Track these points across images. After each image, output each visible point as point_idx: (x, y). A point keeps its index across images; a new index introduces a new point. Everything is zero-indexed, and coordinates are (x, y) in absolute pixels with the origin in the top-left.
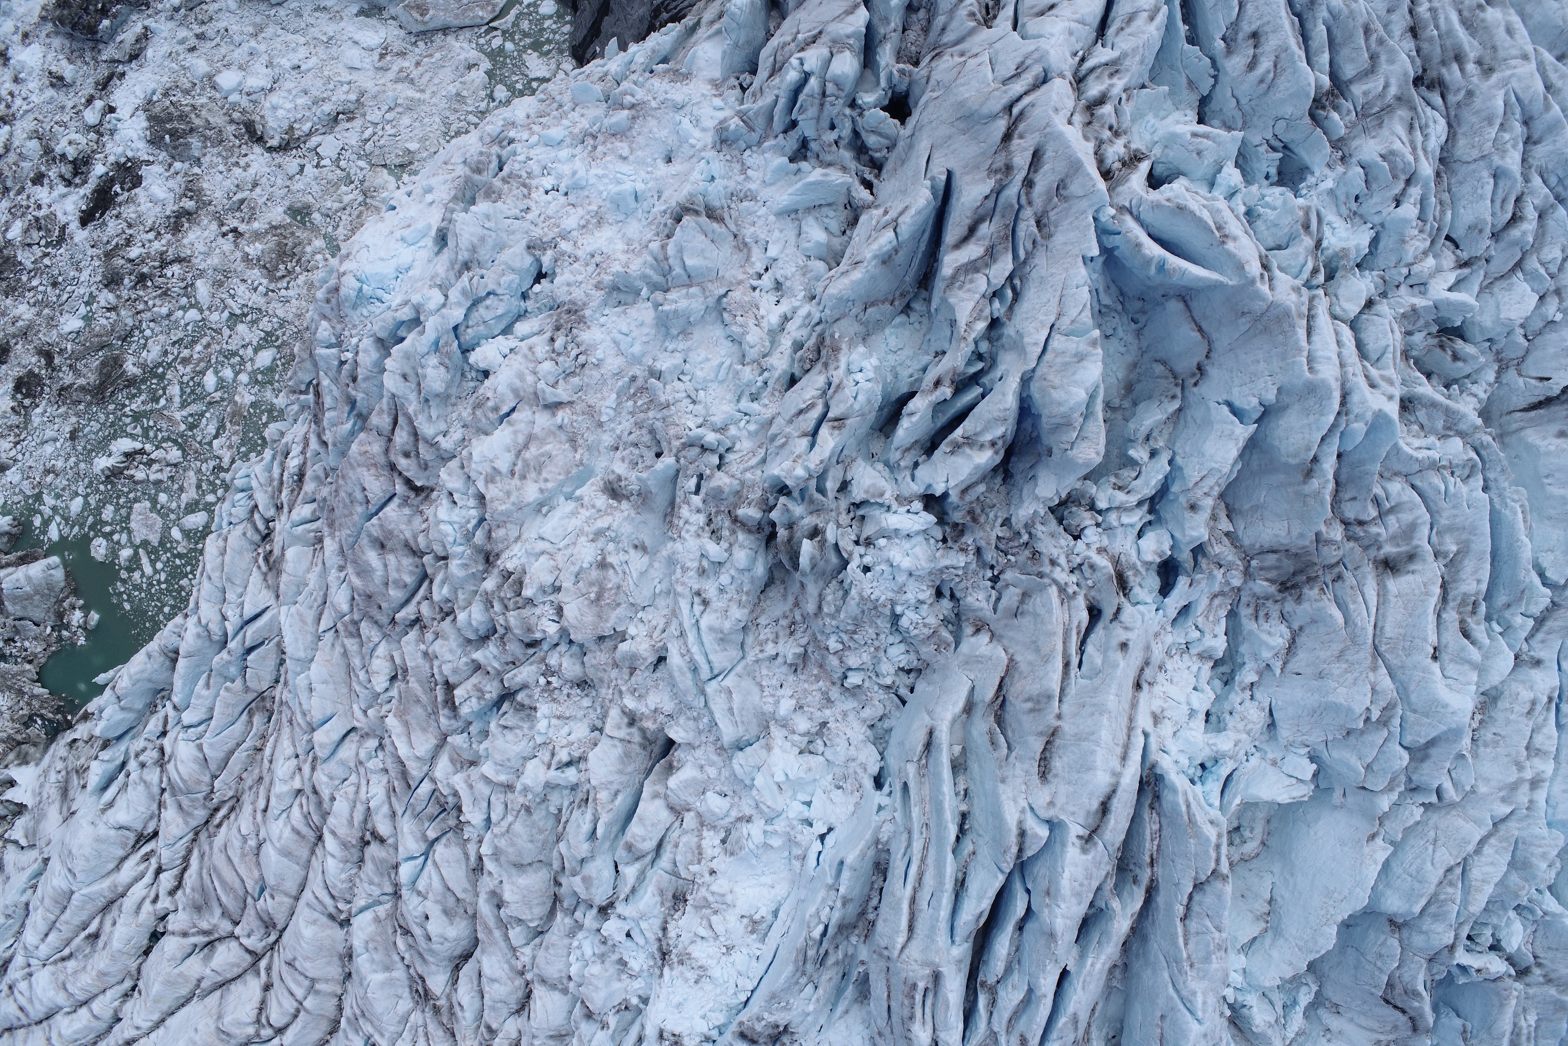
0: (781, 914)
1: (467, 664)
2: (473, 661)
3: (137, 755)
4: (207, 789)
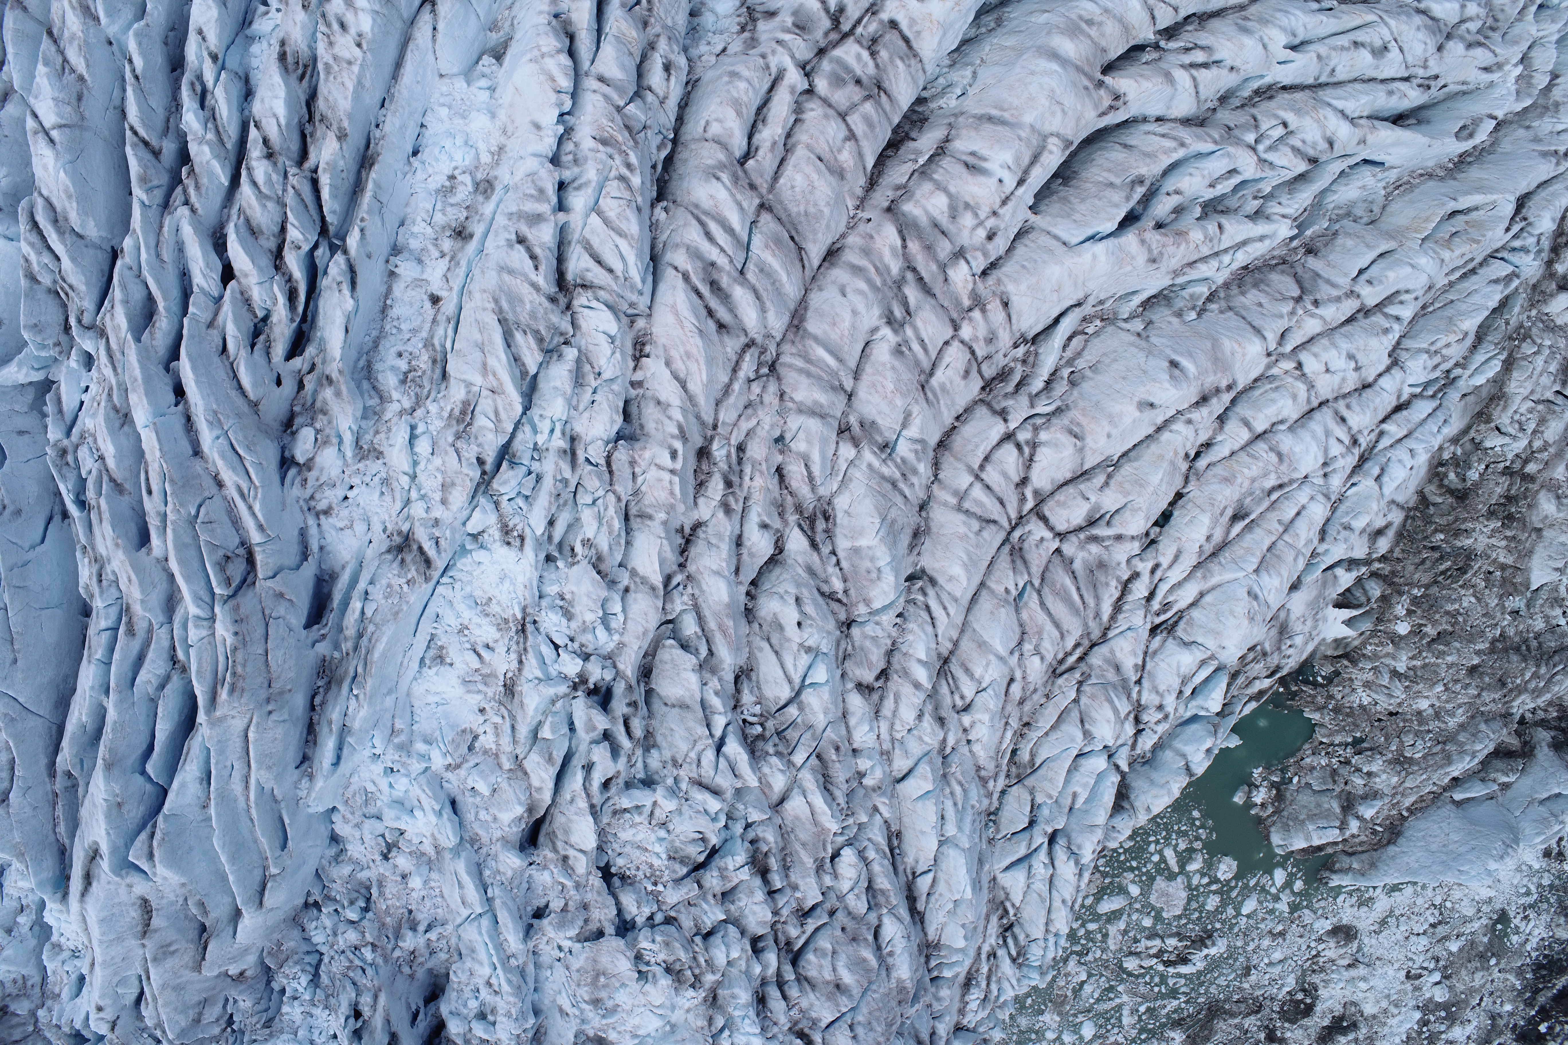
0: (415, 665)
1: (739, 900)
2: (731, 902)
3: (1166, 717)
4: (1086, 688)
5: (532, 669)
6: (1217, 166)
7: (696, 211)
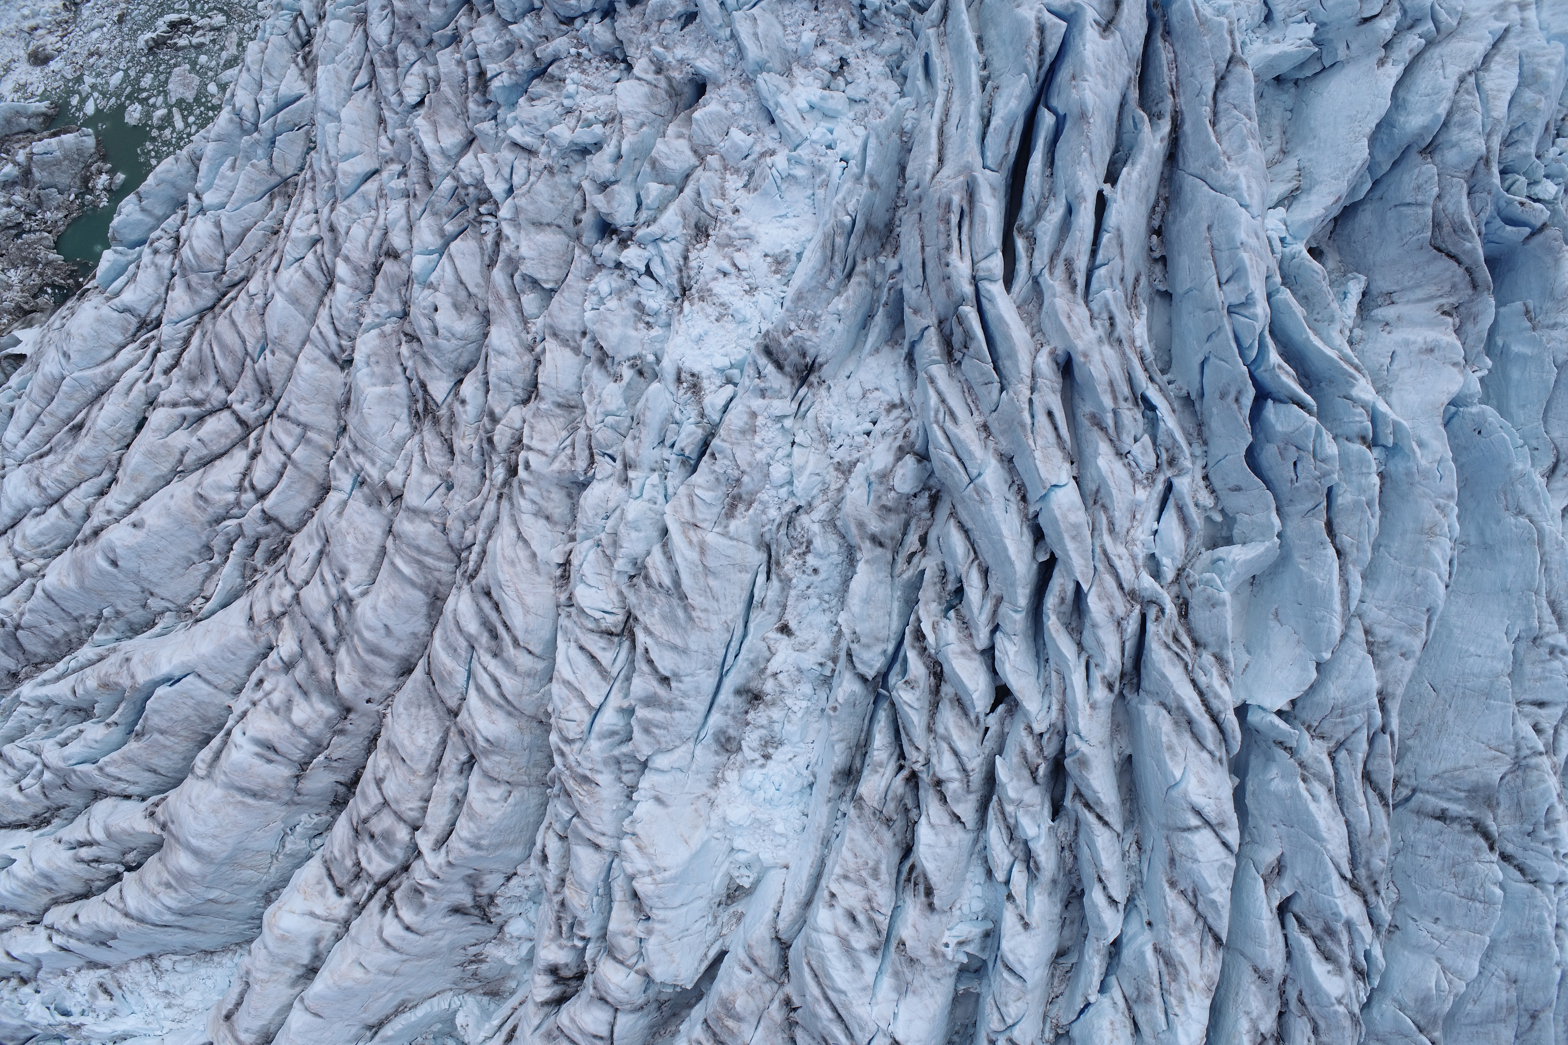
0: (806, 254)
1: (501, 45)
2: (508, 43)
3: (152, 245)
4: (218, 267)
5: (672, 251)
6: (75, 749)
7: (510, 708)
